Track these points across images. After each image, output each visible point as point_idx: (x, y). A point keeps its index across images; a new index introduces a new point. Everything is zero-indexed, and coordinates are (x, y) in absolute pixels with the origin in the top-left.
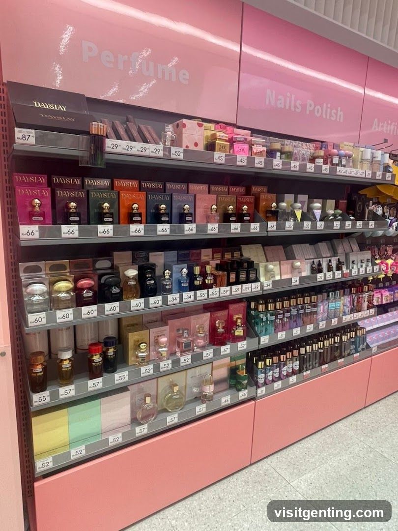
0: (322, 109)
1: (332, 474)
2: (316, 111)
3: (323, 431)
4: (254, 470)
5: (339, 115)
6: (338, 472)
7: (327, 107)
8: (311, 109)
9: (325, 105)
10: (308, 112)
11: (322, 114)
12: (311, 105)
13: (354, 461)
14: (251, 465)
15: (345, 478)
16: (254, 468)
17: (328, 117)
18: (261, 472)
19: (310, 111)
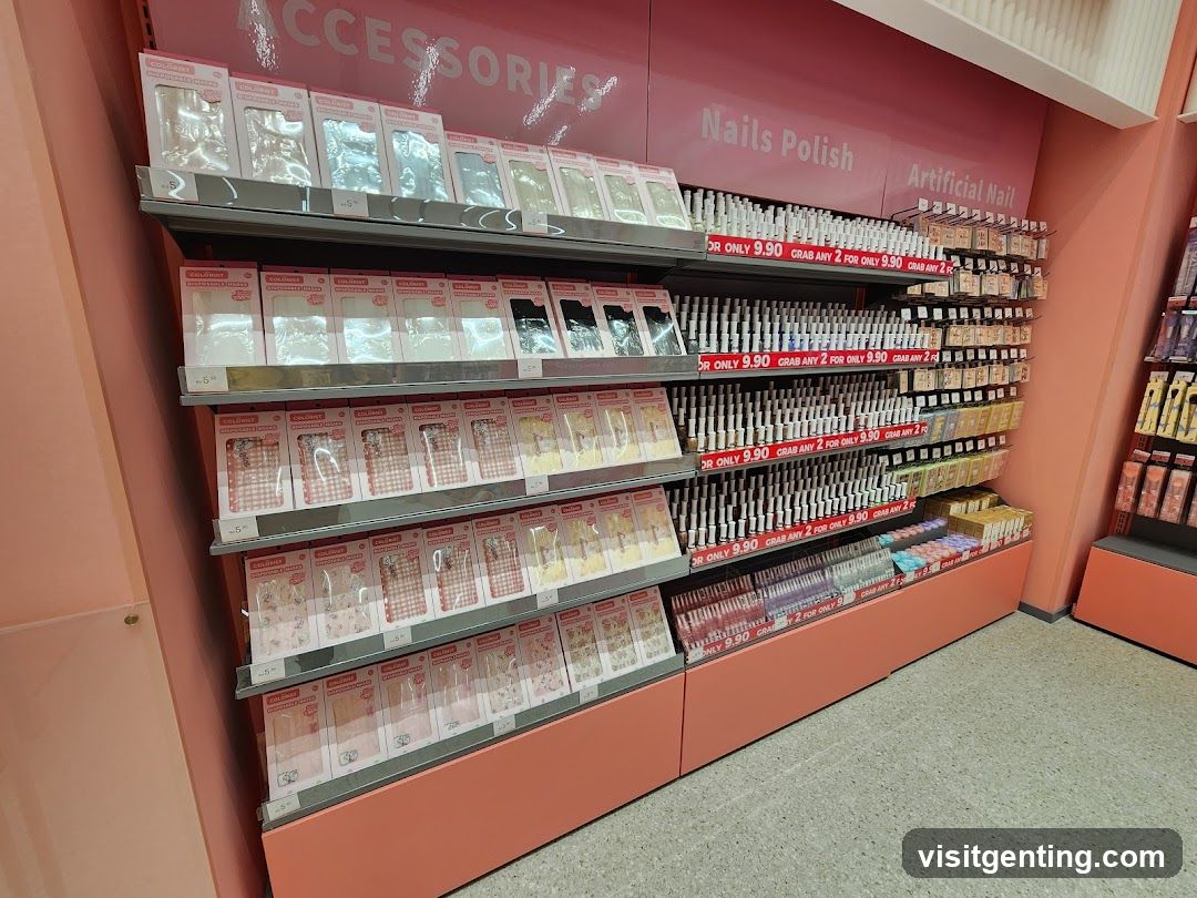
0: (812, 147)
1: (823, 802)
2: (800, 149)
3: (813, 717)
4: (684, 787)
5: (844, 159)
6: (835, 797)
7: (821, 143)
8: (792, 146)
9: (817, 138)
10: (784, 153)
11: (812, 155)
12: (789, 140)
13: (865, 777)
14: (681, 777)
15: (847, 810)
16: (684, 784)
17: (823, 162)
18: (696, 791)
19: (788, 150)
